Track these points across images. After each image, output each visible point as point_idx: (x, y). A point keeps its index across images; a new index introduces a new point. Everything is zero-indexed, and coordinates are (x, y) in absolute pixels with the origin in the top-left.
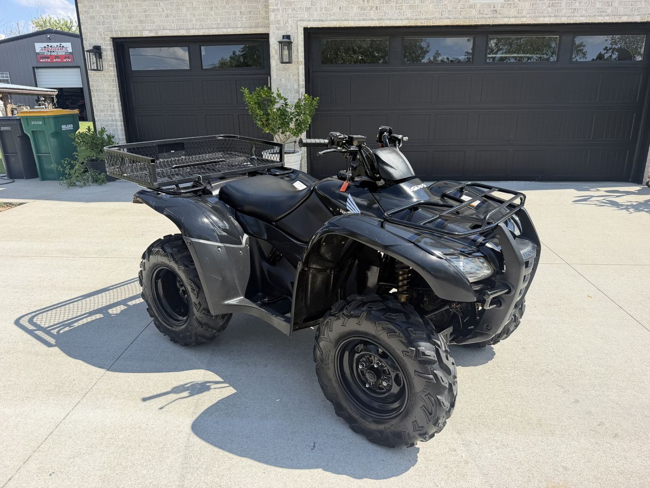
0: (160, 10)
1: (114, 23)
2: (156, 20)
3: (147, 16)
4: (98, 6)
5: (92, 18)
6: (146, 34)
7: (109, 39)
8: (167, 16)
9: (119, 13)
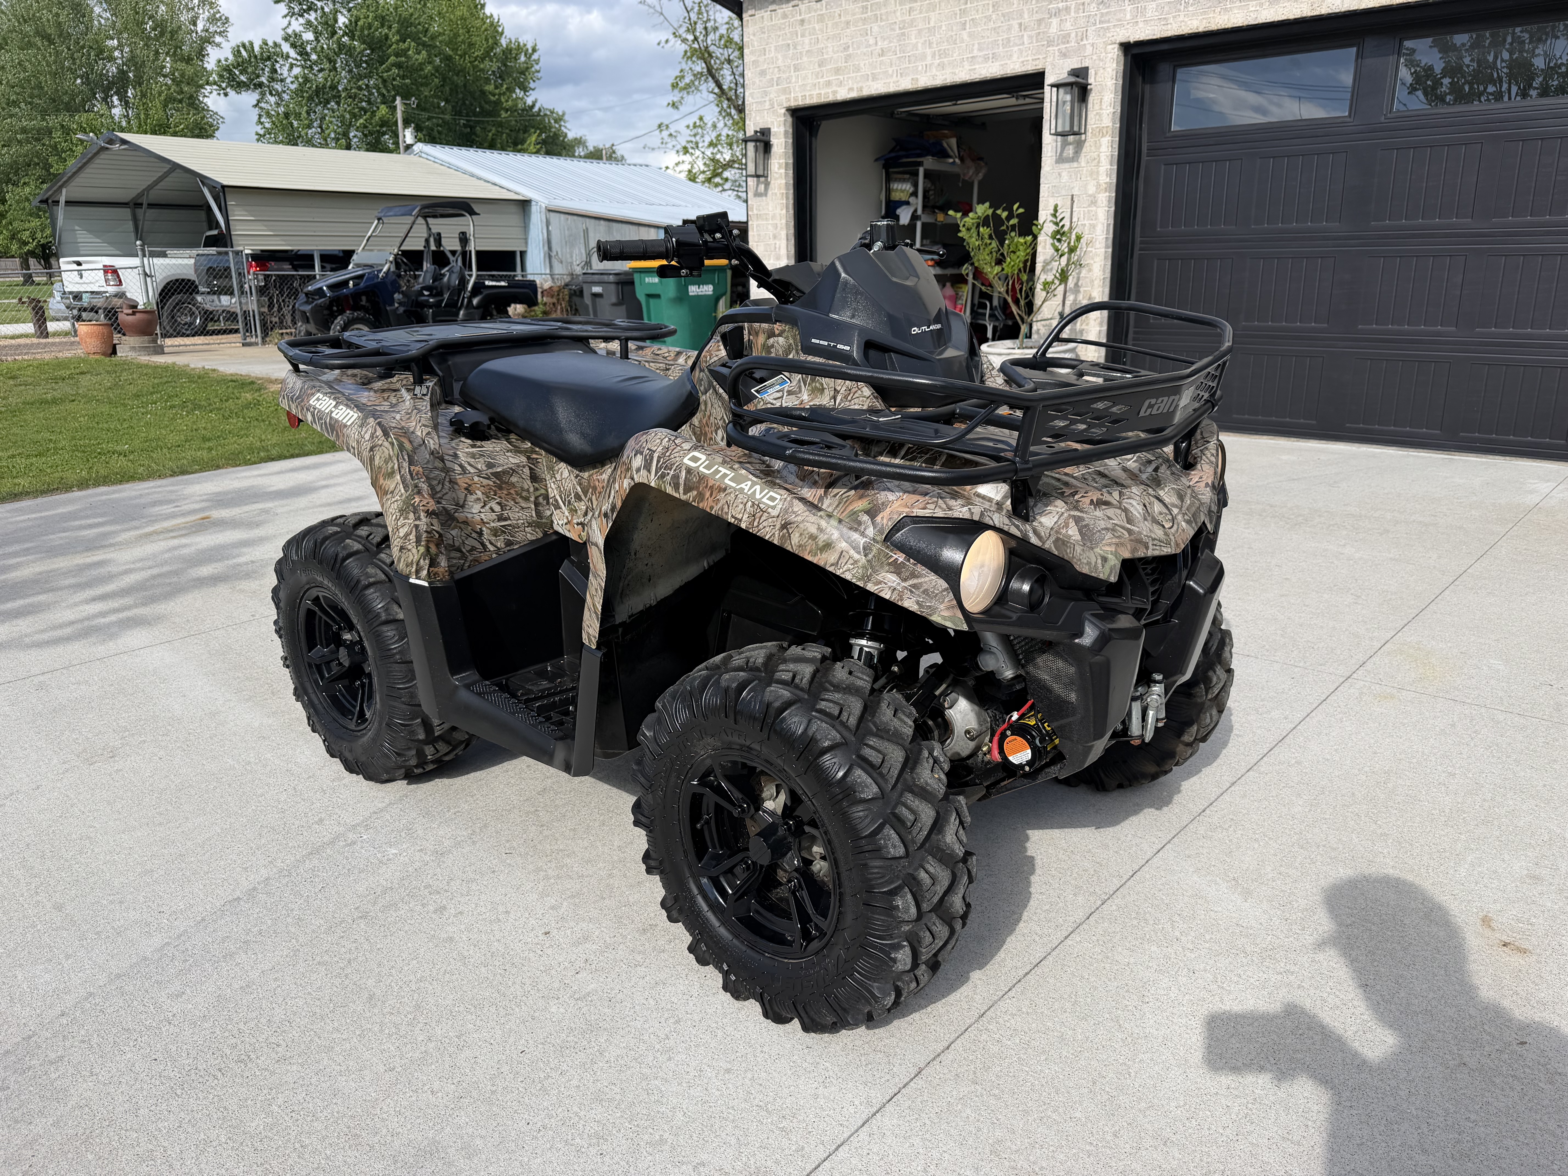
0: (872, 41)
1: (794, 80)
2: (862, 65)
3: (848, 58)
4: (773, 49)
5: (763, 73)
6: (843, 94)
7: (783, 111)
8: (882, 53)
9: (805, 59)
